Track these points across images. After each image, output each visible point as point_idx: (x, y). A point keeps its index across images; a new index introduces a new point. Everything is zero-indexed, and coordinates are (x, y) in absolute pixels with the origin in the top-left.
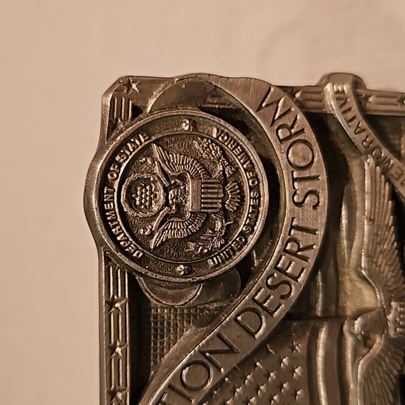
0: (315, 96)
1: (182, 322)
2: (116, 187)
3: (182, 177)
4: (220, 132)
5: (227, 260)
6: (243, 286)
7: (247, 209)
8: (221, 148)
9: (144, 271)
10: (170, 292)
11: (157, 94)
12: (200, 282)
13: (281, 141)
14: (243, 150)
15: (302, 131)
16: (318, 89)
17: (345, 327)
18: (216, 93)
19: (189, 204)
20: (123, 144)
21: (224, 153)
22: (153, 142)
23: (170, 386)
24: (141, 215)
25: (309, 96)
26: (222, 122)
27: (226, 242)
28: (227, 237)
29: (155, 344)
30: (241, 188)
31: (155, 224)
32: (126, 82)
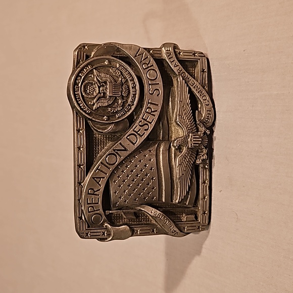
0: (158, 52)
1: (106, 140)
2: (80, 85)
3: (105, 83)
4: (120, 65)
5: (123, 115)
6: (130, 126)
7: (131, 95)
8: (121, 71)
9: (91, 118)
10: (101, 127)
11: (95, 50)
12: (113, 123)
13: (144, 69)
14: (129, 73)
15: (153, 65)
16: (160, 50)
17: (172, 144)
18: (118, 50)
19: (108, 93)
20: (82, 69)
21: (122, 74)
22: (94, 68)
23: (101, 163)
24: (89, 96)
25: (156, 52)
26: (121, 62)
27: (123, 108)
28: (123, 106)
29: (96, 149)
30: (129, 87)
31: (95, 100)
32: (83, 46)
